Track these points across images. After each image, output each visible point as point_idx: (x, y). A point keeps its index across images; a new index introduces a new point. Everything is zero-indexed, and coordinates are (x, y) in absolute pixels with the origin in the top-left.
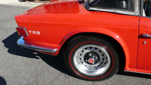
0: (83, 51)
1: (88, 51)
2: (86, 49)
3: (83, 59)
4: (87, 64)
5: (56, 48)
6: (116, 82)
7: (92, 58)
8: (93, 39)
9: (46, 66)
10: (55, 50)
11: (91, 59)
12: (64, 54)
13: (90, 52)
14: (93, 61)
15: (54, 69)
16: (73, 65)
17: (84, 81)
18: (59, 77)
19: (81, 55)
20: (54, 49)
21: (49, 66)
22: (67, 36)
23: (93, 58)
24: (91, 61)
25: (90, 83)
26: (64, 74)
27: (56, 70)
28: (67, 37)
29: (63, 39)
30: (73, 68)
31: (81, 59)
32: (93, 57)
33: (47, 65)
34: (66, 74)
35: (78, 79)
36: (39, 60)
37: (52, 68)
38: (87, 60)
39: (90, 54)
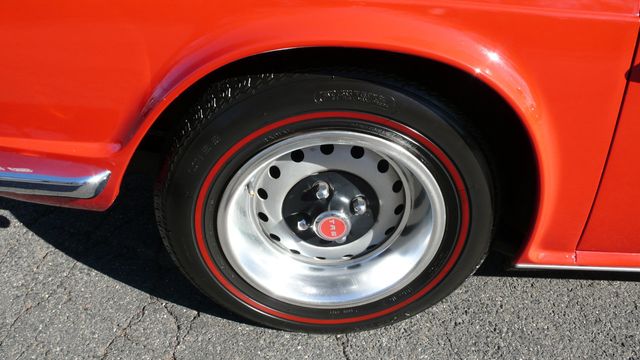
0: (275, 172)
1: (308, 168)
2: (298, 156)
3: (276, 216)
4: (303, 242)
5: (98, 164)
6: (460, 320)
7: (333, 209)
8: (346, 93)
9: (55, 270)
10: (96, 179)
11: (332, 219)
12: (157, 201)
13: (321, 175)
14: (340, 225)
15: (106, 277)
16: (219, 258)
17: (287, 336)
18: (138, 331)
19: (263, 193)
20: (89, 174)
21: (72, 262)
22: (165, 83)
23: (338, 209)
24: (333, 227)
25: (326, 344)
26: (170, 304)
27: (118, 285)
28: (166, 91)
29: (143, 104)
30: (222, 279)
31: (263, 217)
32: (337, 206)
33: (62, 258)
34: (179, 307)
35: (252, 328)
36: (10, 229)
37: (94, 272)
38: (304, 222)
39: (322, 184)
